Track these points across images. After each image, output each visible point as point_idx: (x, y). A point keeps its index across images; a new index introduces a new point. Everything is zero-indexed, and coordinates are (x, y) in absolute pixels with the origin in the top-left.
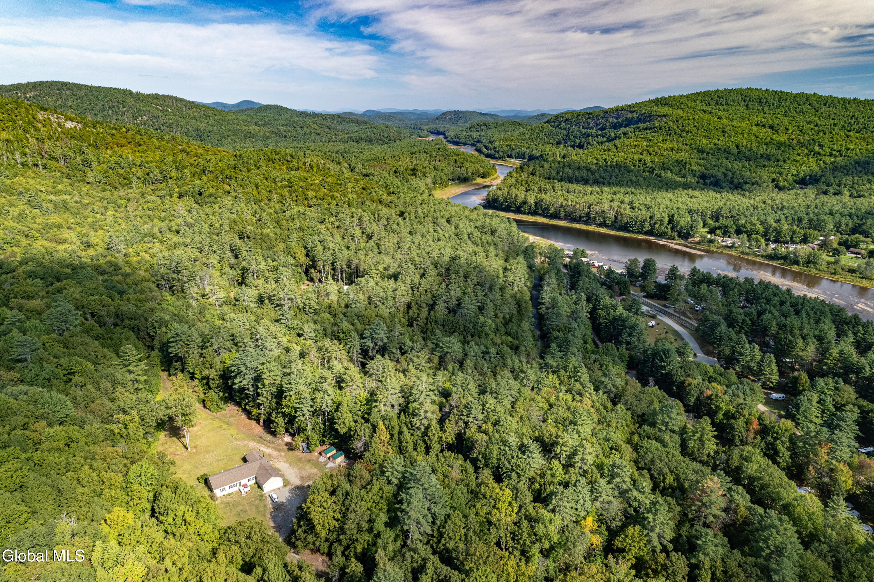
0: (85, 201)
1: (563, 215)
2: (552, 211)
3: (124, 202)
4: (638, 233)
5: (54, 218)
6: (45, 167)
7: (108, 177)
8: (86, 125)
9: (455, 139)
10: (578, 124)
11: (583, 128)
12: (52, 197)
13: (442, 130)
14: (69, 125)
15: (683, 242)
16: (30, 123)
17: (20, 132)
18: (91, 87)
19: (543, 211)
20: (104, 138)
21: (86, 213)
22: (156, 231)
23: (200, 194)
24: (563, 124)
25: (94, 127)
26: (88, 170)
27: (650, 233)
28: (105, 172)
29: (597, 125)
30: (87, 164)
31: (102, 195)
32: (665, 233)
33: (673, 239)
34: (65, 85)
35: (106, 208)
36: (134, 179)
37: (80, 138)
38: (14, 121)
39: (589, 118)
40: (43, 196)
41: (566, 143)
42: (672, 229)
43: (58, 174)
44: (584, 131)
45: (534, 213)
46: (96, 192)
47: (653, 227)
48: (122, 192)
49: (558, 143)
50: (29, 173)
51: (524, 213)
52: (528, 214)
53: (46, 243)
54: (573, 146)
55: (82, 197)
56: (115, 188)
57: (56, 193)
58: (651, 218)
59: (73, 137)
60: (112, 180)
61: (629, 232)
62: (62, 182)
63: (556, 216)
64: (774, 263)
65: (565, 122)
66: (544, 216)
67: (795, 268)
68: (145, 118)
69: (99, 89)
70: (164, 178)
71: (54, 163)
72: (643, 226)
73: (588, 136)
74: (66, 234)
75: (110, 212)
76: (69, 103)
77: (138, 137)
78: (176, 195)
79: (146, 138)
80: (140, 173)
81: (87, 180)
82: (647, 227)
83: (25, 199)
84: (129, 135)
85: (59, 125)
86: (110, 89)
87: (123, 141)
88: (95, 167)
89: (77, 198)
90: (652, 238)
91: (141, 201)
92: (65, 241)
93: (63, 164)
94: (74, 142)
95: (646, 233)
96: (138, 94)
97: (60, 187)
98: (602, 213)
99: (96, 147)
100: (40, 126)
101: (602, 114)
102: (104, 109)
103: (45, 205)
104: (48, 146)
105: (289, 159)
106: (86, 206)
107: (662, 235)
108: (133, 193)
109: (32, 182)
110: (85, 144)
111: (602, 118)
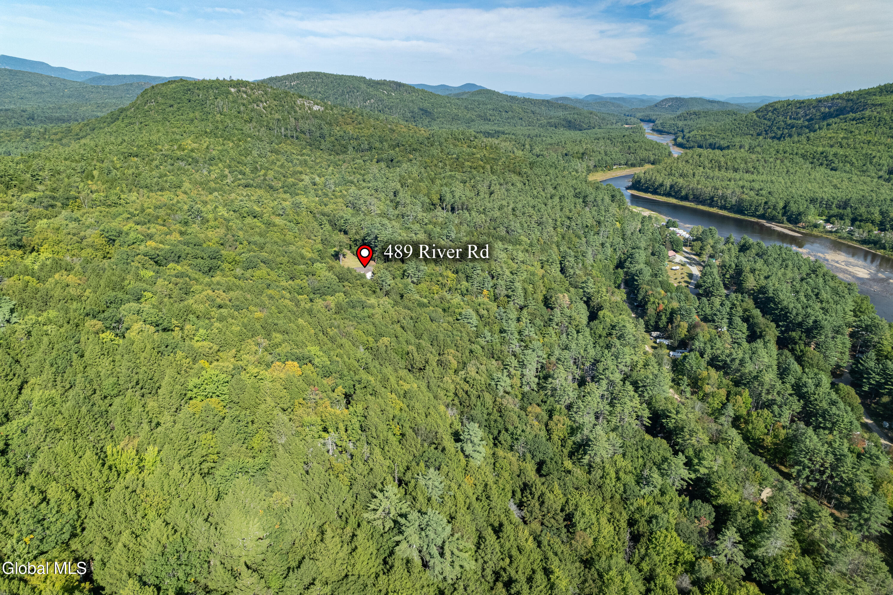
0: (318, 161)
1: (692, 197)
2: (683, 193)
3: (340, 163)
4: (752, 216)
5: (299, 169)
6: (297, 138)
7: (334, 146)
8: (326, 108)
9: (660, 128)
10: (785, 115)
11: (790, 118)
12: (299, 157)
13: (654, 118)
14: (316, 108)
15: (791, 226)
16: (292, 107)
17: (286, 113)
18: (336, 76)
19: (676, 193)
20: (337, 119)
21: (317, 167)
22: (355, 180)
23: (392, 161)
24: (770, 114)
25: (332, 109)
26: (322, 141)
27: (762, 217)
28: (333, 142)
29: (806, 115)
30: (322, 136)
31: (329, 158)
32: (774, 216)
33: (782, 223)
34: (318, 74)
35: (329, 166)
36: (351, 149)
37: (321, 118)
38: (283, 106)
39: (799, 108)
40: (295, 156)
41: (767, 134)
42: (783, 215)
43: (304, 143)
44: (789, 122)
45: (668, 195)
46: (326, 156)
47: (766, 212)
48: (341, 157)
49: (759, 135)
50: (288, 142)
51: (660, 194)
52: (663, 195)
53: (293, 180)
54: (773, 138)
55: (316, 158)
56: (337, 154)
57: (301, 155)
58: (766, 203)
59: (316, 117)
60: (336, 148)
61: (744, 214)
62: (306, 148)
63: (685, 198)
64: (865, 247)
65: (772, 112)
66: (676, 198)
67: (880, 252)
68: (372, 101)
69: (341, 77)
70: (370, 149)
71: (303, 135)
72: (756, 210)
73: (793, 127)
74: (304, 177)
75: (331, 168)
76: (319, 90)
77: (360, 117)
78: (375, 160)
79: (365, 118)
80: (355, 143)
81: (321, 147)
82: (761, 211)
83: (285, 158)
84: (354, 116)
85: (309, 108)
86: (349, 76)
87: (349, 120)
88: (328, 139)
89: (313, 158)
90: (763, 222)
91: (352, 163)
92: (303, 180)
93: (308, 136)
94: (317, 121)
95: (759, 217)
96: (370, 80)
97: (304, 151)
98: (724, 197)
99: (330, 124)
100: (298, 109)
101: (815, 104)
102: (343, 94)
103: (295, 161)
104: (301, 123)
105: (472, 139)
106: (318, 163)
107: (772, 219)
108: (348, 157)
109: (289, 147)
110: (323, 123)
111: (814, 107)
